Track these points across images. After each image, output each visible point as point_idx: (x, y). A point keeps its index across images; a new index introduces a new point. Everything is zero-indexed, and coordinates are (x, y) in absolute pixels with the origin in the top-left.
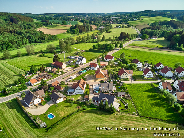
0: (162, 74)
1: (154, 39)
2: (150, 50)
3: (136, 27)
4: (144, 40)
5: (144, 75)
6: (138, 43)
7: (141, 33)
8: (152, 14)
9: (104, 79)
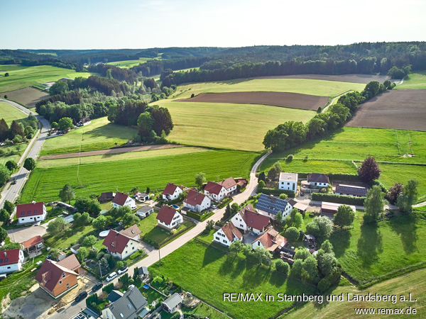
0: (193, 207)
1: (85, 124)
2: (107, 155)
3: (5, 97)
4: (67, 132)
5: (164, 224)
6: (57, 143)
7: (37, 114)
8: (23, 61)
9: (81, 284)
